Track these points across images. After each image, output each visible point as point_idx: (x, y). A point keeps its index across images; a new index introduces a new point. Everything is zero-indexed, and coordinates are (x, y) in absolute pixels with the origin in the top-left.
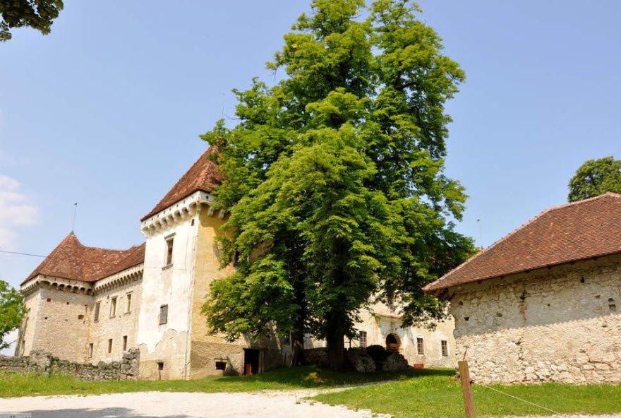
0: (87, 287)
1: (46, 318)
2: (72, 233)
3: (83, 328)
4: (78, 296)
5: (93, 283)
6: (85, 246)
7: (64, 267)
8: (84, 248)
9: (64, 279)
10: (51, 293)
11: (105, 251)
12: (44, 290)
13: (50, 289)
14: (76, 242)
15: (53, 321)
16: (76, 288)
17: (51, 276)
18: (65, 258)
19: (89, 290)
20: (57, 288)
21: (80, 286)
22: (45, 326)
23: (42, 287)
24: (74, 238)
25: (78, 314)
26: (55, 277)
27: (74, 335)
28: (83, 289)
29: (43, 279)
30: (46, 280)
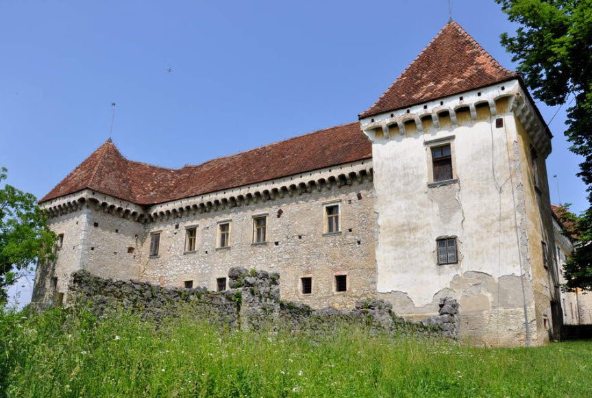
0: (139, 211)
1: (92, 249)
2: (110, 141)
3: (134, 265)
4: (128, 222)
5: (146, 207)
6: (128, 159)
7: (111, 182)
8: (127, 162)
9: (115, 198)
10: (99, 217)
11: (153, 168)
12: (90, 211)
13: (97, 210)
14: (117, 154)
15: (101, 252)
16: (127, 211)
17: (101, 193)
18: (110, 172)
19: (142, 216)
20: (106, 210)
21: (132, 209)
22: (92, 259)
23: (88, 207)
24: (113, 147)
25: (128, 246)
26: (105, 195)
27: (123, 272)
28: (135, 214)
29: (91, 196)
30: (95, 197)
